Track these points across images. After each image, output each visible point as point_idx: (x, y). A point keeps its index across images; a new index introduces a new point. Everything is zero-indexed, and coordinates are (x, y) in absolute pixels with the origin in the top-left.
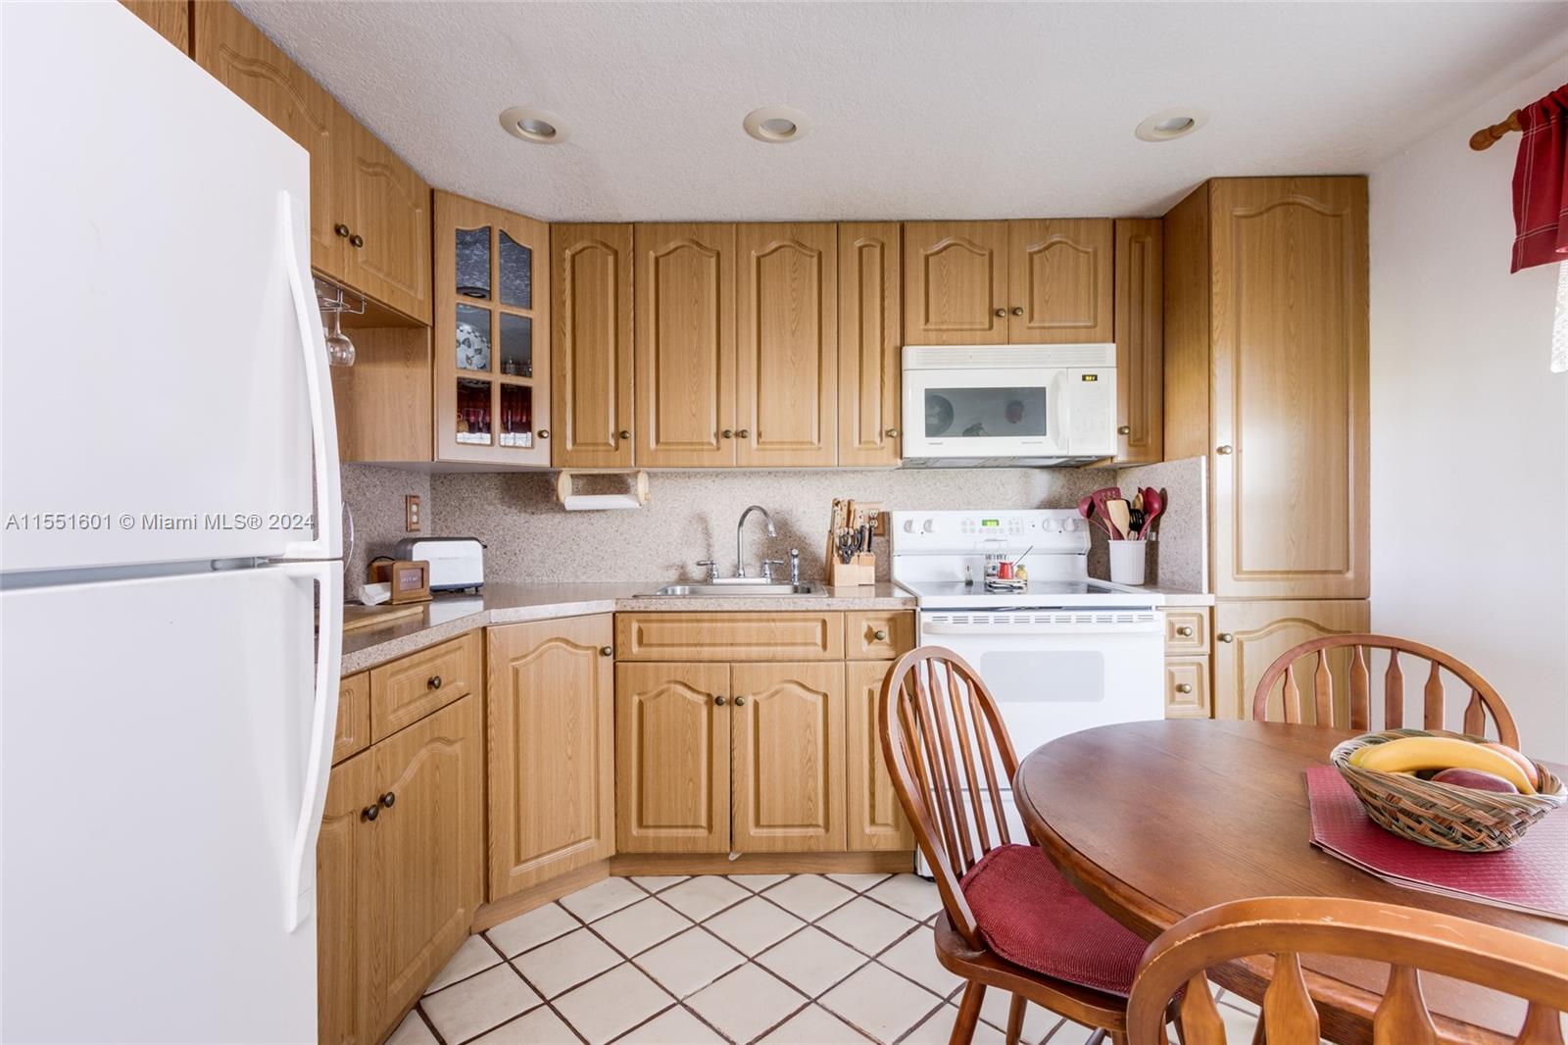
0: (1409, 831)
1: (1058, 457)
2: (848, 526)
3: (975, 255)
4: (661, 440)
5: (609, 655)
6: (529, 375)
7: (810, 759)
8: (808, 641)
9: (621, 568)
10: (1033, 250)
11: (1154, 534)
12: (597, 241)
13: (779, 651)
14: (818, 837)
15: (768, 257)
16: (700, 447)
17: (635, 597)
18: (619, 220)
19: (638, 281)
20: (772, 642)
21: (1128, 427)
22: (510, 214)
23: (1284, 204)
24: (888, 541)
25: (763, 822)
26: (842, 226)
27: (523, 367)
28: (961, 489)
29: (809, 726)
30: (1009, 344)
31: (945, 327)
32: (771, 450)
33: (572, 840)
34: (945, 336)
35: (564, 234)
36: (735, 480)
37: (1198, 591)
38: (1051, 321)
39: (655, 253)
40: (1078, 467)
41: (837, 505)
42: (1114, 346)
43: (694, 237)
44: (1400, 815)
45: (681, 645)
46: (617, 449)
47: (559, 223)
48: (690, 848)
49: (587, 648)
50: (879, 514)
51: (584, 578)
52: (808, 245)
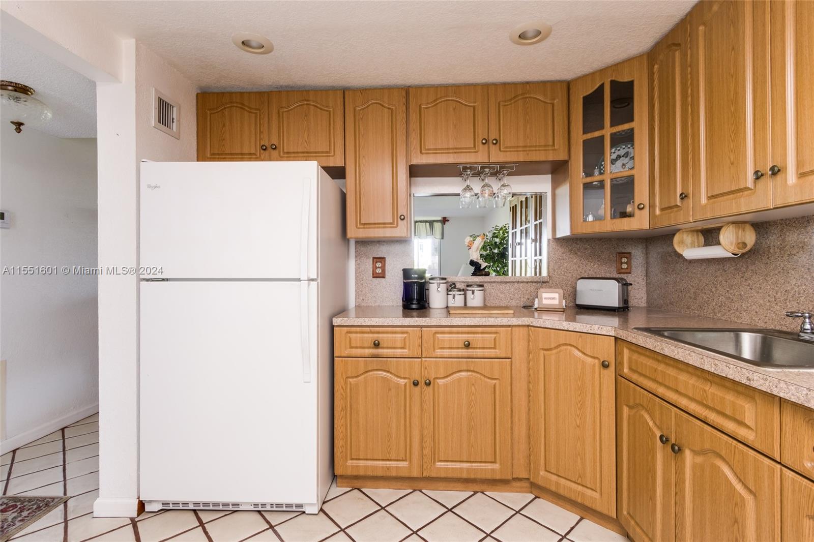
4: (709, 194)
9: (745, 311)
12: (669, 45)
16: (741, 194)
19: (692, 59)
46: (681, 209)
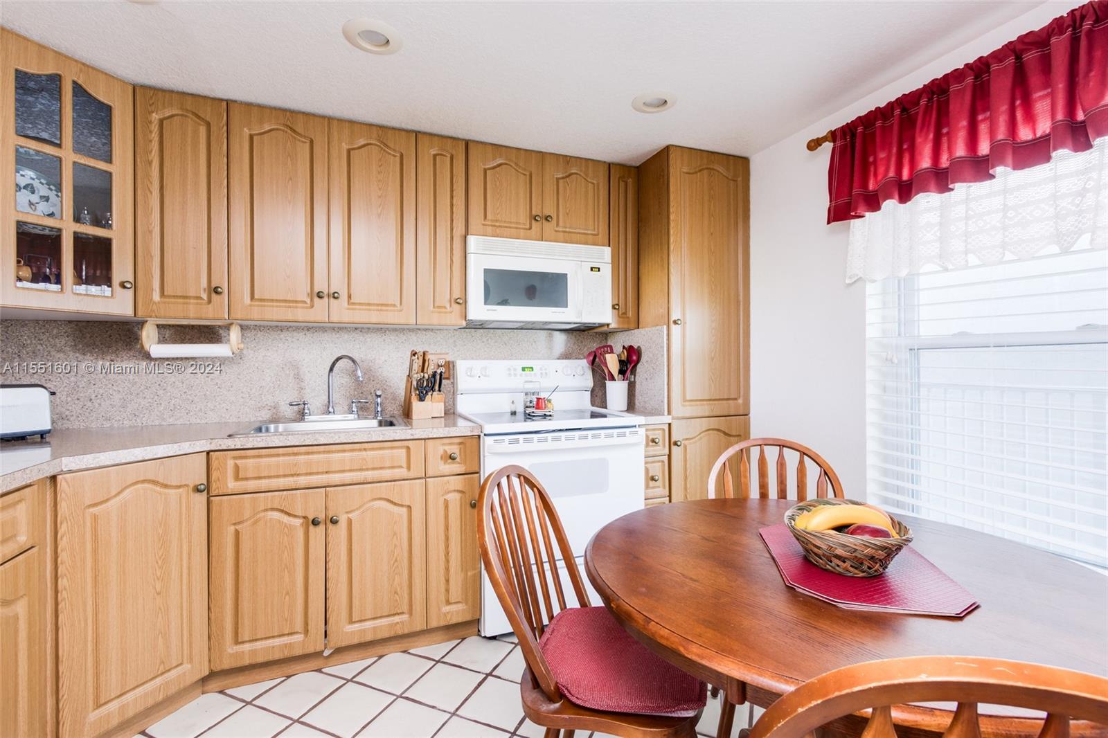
0: (837, 568)
1: (575, 323)
2: (423, 371)
3: (519, 174)
4: (256, 297)
5: (204, 491)
6: (108, 226)
7: (396, 561)
8: (395, 465)
9: (212, 410)
10: (558, 176)
11: (633, 376)
12: (187, 110)
13: (370, 475)
14: (402, 623)
15: (356, 151)
16: (295, 305)
17: (230, 436)
18: (212, 95)
19: (231, 152)
20: (364, 467)
21: (618, 305)
22: (86, 67)
23: (707, 168)
24: (453, 383)
25: (355, 618)
26: (420, 136)
27: (102, 220)
28: (506, 344)
29: (395, 534)
30: (542, 240)
31: (497, 224)
32: (360, 310)
33: (162, 669)
34: (498, 231)
35: (151, 98)
36: (325, 334)
37: (661, 414)
38: (570, 228)
39: (250, 129)
40: (584, 331)
41: (414, 355)
42: (609, 249)
43: (289, 123)
44: (833, 559)
45: (278, 476)
46: (210, 301)
47: (144, 87)
48: (287, 654)
49: (179, 487)
50: (446, 362)
51: (171, 421)
52: (392, 146)
